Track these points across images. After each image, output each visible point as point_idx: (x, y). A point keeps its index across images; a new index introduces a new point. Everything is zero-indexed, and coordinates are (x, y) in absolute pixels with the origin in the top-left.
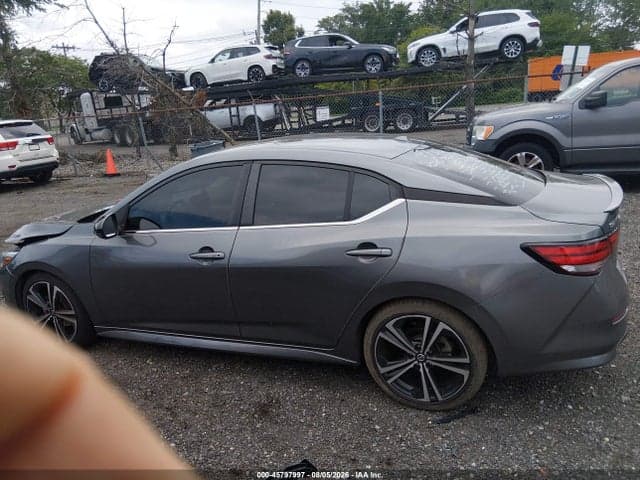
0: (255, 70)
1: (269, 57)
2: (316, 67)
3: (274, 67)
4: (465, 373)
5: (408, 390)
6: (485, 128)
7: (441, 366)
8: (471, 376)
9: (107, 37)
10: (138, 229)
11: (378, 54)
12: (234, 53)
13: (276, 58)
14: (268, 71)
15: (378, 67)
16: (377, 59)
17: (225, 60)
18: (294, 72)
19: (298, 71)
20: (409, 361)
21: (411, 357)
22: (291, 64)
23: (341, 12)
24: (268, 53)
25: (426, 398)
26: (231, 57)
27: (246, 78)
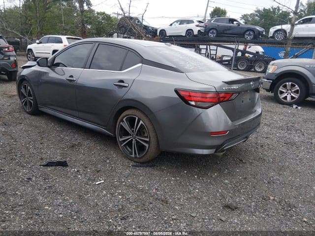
0: (189, 31)
1: (197, 26)
2: (219, 34)
3: (199, 31)
4: (147, 145)
5: (128, 150)
6: (273, 66)
7: (140, 141)
8: (149, 147)
9: (121, 6)
10: (59, 66)
11: (253, 30)
12: (182, 22)
13: (201, 26)
14: (196, 33)
15: (252, 37)
16: (251, 33)
17: (177, 25)
18: (208, 35)
19: (210, 34)
20: (130, 137)
21: (131, 135)
22: (207, 30)
23: (254, 12)
24: (198, 24)
25: (133, 156)
26: (180, 24)
27: (184, 35)
